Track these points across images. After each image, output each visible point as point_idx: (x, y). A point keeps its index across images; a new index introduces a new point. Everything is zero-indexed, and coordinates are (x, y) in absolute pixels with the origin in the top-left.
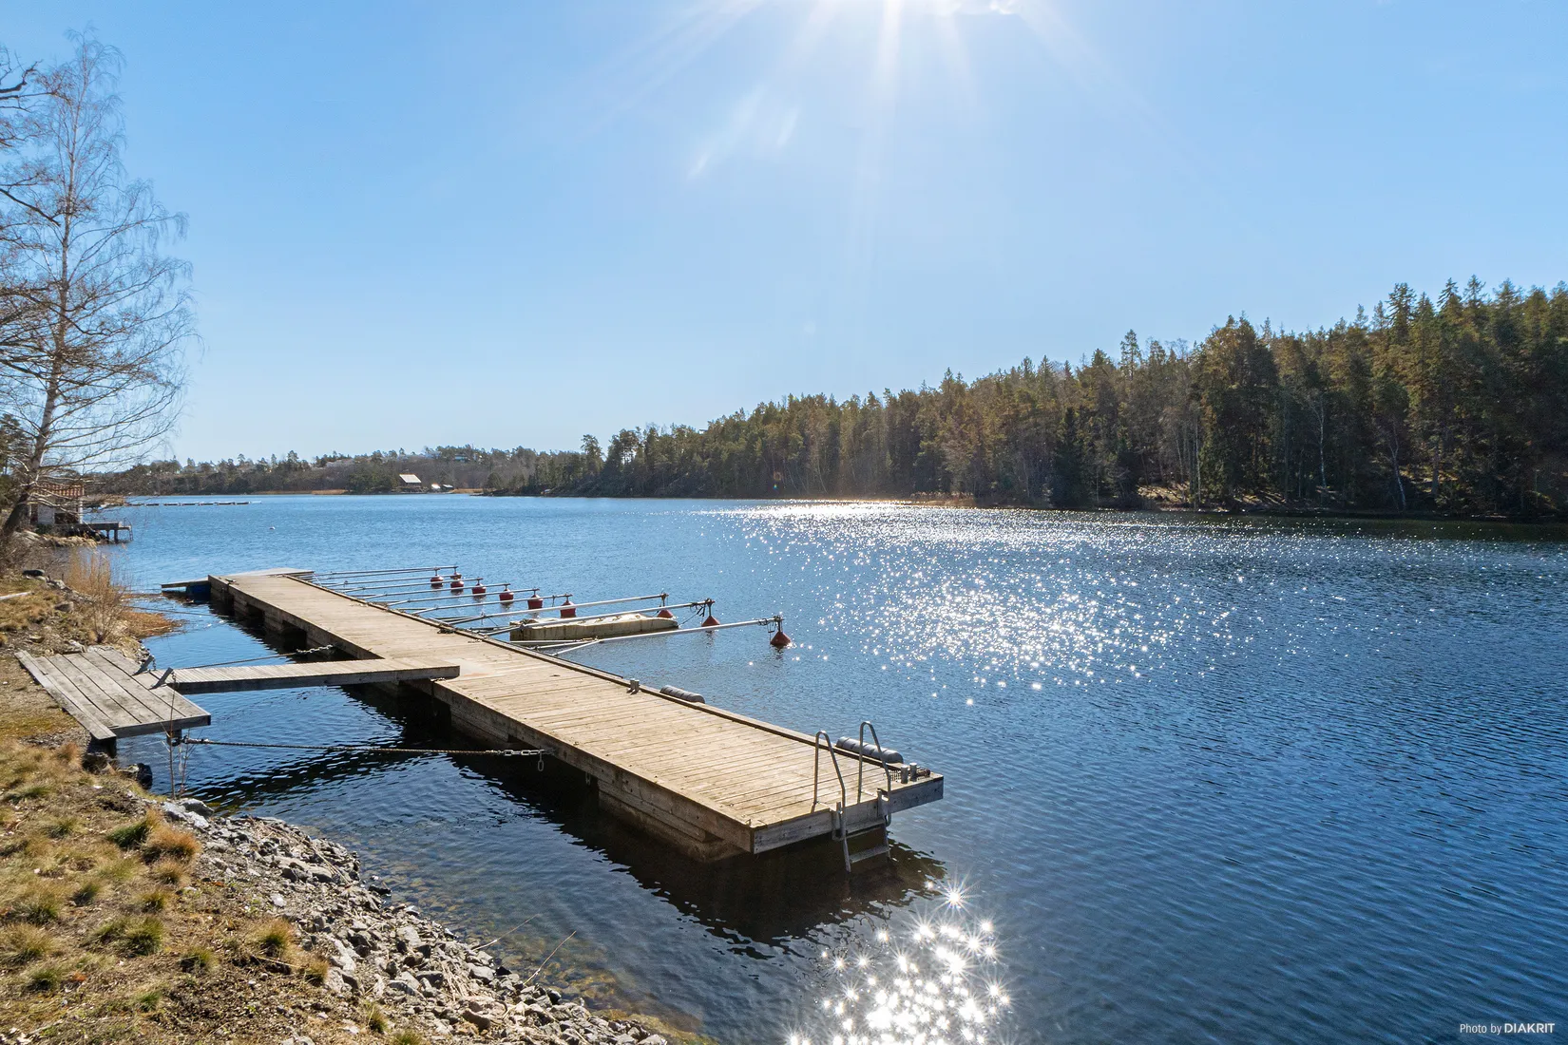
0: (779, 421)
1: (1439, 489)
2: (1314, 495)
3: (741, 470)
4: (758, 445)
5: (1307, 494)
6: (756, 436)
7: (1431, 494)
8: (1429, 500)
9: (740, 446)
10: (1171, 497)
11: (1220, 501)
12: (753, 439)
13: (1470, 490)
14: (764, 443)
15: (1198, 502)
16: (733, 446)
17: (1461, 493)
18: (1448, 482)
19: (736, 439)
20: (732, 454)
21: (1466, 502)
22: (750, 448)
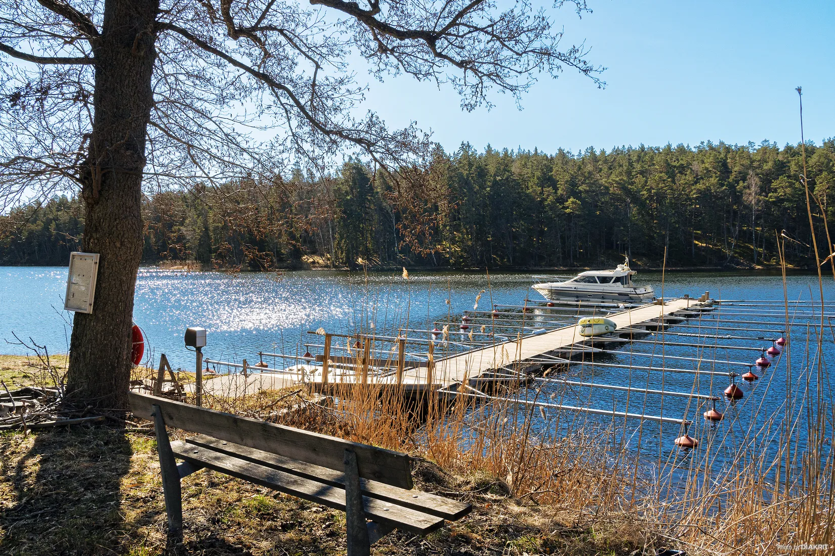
0: (69, 208)
1: (452, 254)
2: (395, 259)
3: (40, 245)
4: (53, 226)
5: (392, 259)
6: (51, 220)
7: (448, 257)
8: (447, 261)
9: (37, 227)
10: (321, 261)
11: (345, 263)
12: (48, 222)
13: (465, 255)
14: (57, 225)
15: (334, 265)
16: (33, 227)
17: (462, 257)
18: (455, 251)
19: (34, 222)
20: (31, 233)
21: (463, 262)
22: (46, 227)
